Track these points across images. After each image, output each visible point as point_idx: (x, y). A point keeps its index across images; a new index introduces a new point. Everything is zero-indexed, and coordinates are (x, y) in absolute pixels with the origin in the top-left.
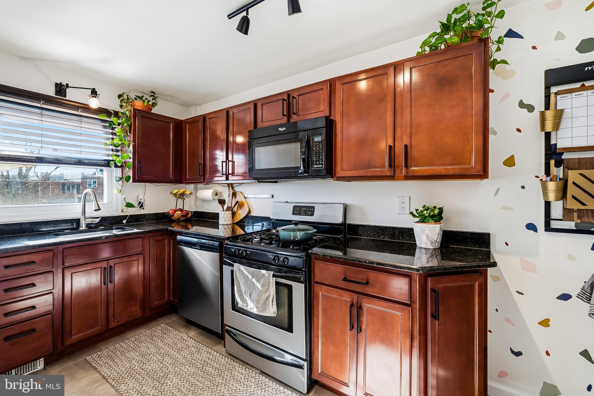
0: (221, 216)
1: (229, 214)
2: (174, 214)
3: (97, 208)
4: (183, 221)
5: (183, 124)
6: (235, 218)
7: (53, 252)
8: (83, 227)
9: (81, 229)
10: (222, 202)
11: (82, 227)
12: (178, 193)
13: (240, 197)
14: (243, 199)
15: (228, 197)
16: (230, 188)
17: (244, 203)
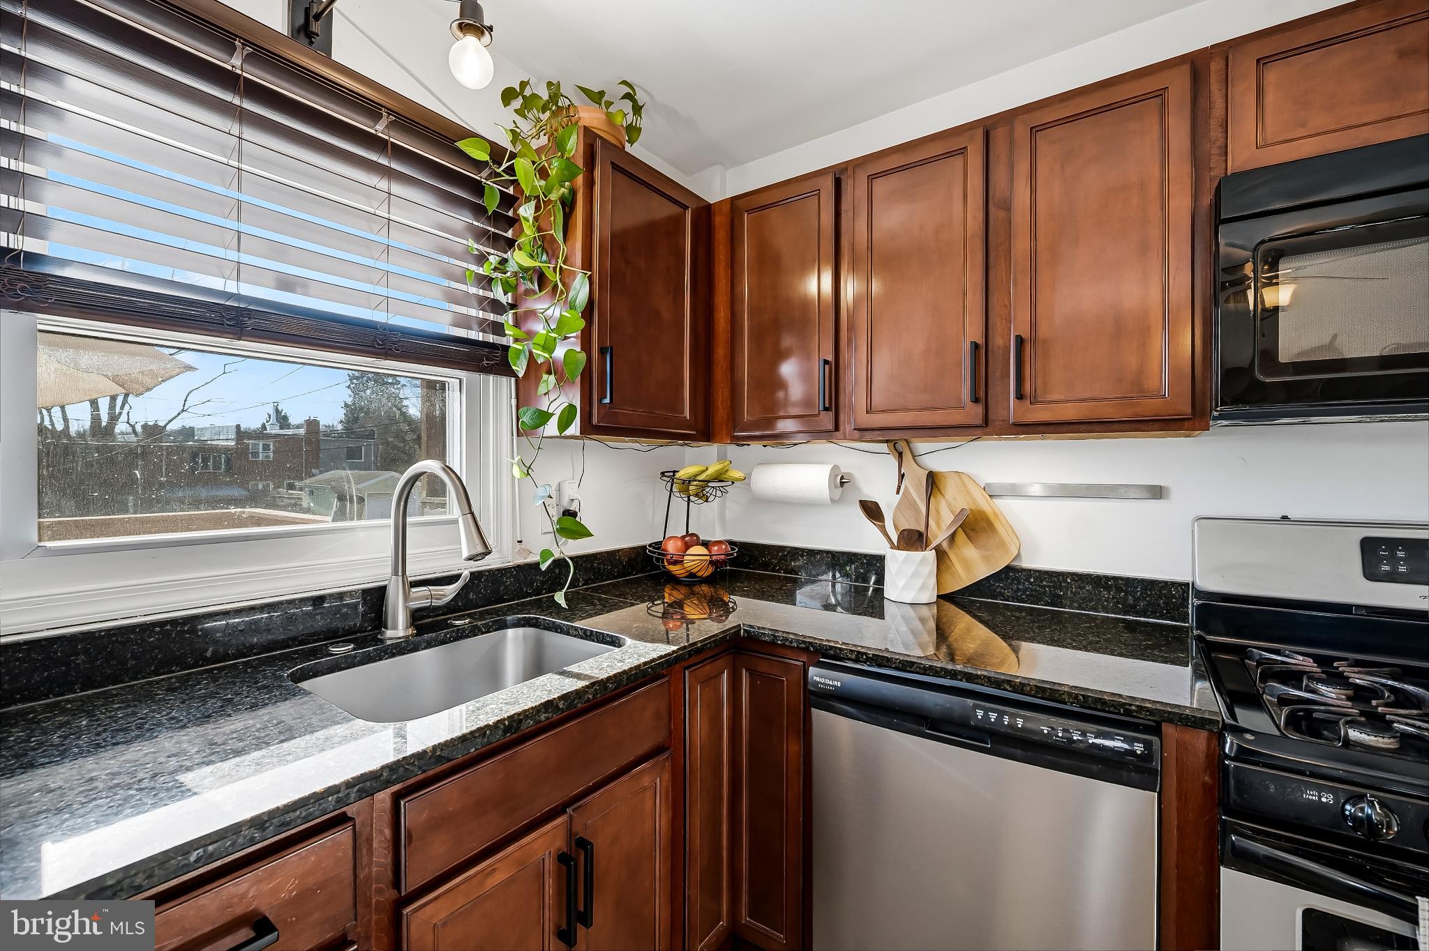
0: (891, 568)
1: (923, 560)
2: (683, 556)
3: (480, 549)
4: (710, 580)
5: (720, 221)
6: (947, 578)
7: (354, 825)
8: (398, 628)
9: (389, 633)
10: (872, 511)
11: (395, 628)
12: (701, 478)
13: (968, 493)
14: (983, 503)
15: (898, 492)
16: (907, 456)
17: (992, 518)
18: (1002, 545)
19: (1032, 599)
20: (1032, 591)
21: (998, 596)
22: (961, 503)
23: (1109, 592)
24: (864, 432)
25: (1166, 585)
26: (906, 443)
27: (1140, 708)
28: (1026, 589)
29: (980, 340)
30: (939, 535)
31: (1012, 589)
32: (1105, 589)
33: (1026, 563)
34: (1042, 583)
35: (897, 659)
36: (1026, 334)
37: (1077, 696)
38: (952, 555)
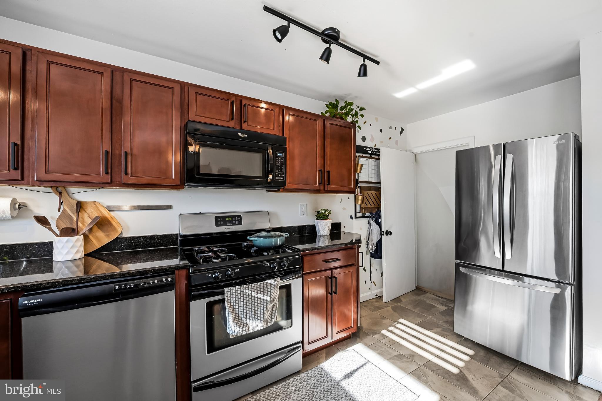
6: (88, 246)
10: (43, 221)
13: (99, 210)
14: (106, 213)
15: (59, 211)
16: (64, 194)
17: (110, 219)
18: (115, 229)
19: (127, 248)
20: (127, 245)
21: (112, 250)
22: (95, 214)
23: (155, 241)
24: (41, 182)
25: (172, 235)
26: (64, 189)
27: (170, 268)
28: (125, 245)
29: (109, 150)
30: (84, 228)
31: (119, 246)
32: (154, 240)
33: (124, 235)
34: (131, 241)
35: (76, 279)
36: (128, 151)
37: (151, 270)
38: (91, 237)
